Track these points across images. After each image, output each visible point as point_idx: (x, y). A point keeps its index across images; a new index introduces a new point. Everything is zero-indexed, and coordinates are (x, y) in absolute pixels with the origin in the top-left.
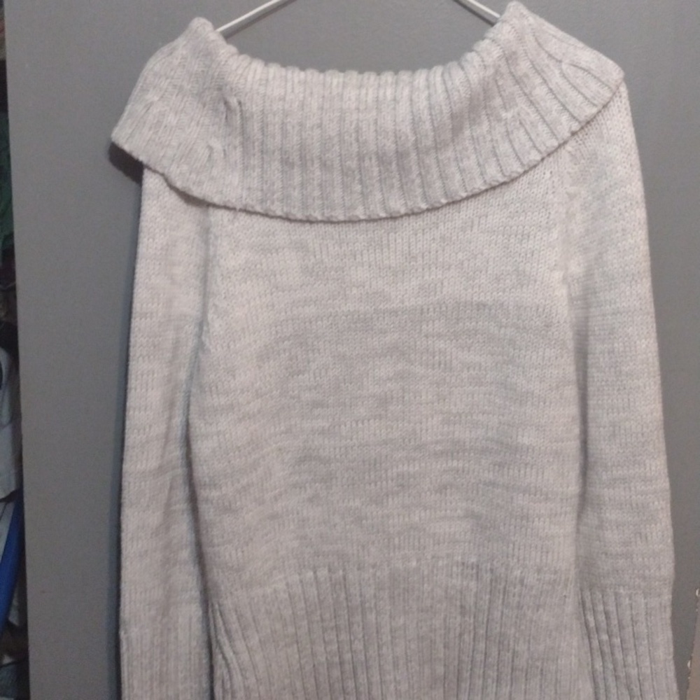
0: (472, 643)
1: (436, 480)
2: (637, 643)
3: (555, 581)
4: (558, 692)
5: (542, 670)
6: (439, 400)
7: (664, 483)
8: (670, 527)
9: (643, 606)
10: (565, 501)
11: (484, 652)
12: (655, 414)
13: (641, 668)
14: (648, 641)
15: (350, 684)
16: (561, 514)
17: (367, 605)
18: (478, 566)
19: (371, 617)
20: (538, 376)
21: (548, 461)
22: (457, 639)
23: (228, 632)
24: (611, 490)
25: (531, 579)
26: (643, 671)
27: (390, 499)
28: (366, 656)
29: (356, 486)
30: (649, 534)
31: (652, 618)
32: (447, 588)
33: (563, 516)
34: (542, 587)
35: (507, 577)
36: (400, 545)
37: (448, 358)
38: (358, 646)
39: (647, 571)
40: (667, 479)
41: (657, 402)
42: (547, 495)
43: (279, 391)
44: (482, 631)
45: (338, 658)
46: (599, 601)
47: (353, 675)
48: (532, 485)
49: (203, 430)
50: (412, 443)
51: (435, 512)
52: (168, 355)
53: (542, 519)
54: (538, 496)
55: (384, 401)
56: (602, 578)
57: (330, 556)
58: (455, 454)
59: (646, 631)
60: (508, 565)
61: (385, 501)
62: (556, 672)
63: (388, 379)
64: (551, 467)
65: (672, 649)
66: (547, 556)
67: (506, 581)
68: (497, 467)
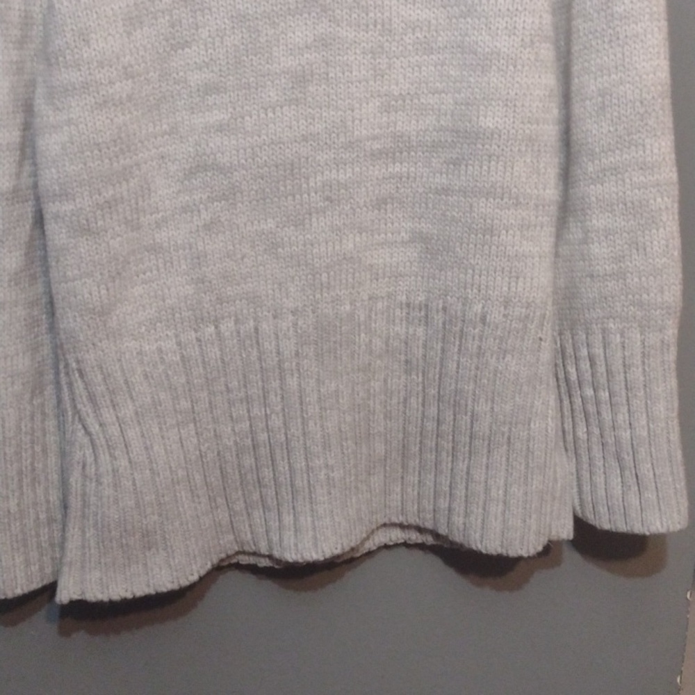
0: (421, 408)
1: (374, 192)
2: (630, 395)
3: (527, 317)
4: (531, 465)
5: (509, 439)
6: (375, 77)
7: (670, 173)
8: (677, 235)
9: (639, 343)
10: (541, 207)
11: (436, 418)
12: (659, 74)
13: (635, 429)
14: (645, 392)
15: (267, 473)
16: (535, 226)
17: (287, 365)
18: (427, 306)
19: (292, 382)
20: (506, 28)
21: (519, 150)
22: (401, 405)
23: (92, 398)
24: (599, 186)
25: (495, 316)
26: (638, 433)
27: (314, 220)
28: (286, 434)
29: (268, 200)
30: (648, 243)
31: (651, 359)
32: (388, 338)
33: (538, 228)
34: (511, 325)
35: (464, 316)
36: (329, 283)
37: (387, 14)
38: (276, 422)
39: (645, 296)
40: (675, 169)
41: (662, 57)
42: (517, 198)
43: (157, 73)
44: (433, 392)
45: (250, 439)
46: (582, 344)
47: (270, 462)
48: (498, 184)
49: (51, 118)
50: (342, 139)
51: (372, 235)
52: (16, 32)
53: (511, 232)
54: (506, 200)
55: (301, 79)
56: (586, 311)
57: (237, 302)
58: (398, 154)
59: (642, 378)
60: (466, 298)
61: (307, 221)
62: (528, 441)
63: (307, 47)
64: (523, 159)
65: (676, 404)
66: (517, 283)
67: (464, 321)
68: (452, 166)
